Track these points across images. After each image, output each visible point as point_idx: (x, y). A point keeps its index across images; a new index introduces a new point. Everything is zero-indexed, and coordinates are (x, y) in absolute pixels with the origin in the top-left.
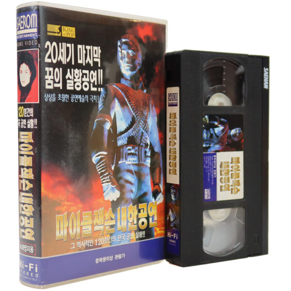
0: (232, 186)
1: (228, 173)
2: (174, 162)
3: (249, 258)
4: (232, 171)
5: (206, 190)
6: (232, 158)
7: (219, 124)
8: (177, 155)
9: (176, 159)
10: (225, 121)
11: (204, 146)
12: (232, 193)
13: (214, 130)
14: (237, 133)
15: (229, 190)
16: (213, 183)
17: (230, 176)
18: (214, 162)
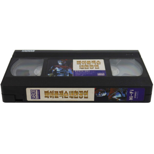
0: (95, 64)
1: (87, 66)
2: (79, 93)
3: (142, 57)
4: (85, 64)
5: (98, 75)
6: (77, 64)
7: (54, 69)
8: (74, 91)
9: (77, 91)
10: (52, 66)
11: (68, 76)
12: (100, 64)
13: (58, 71)
14: (61, 62)
15: (98, 65)
16: (94, 72)
17: (89, 65)
18: (79, 71)
